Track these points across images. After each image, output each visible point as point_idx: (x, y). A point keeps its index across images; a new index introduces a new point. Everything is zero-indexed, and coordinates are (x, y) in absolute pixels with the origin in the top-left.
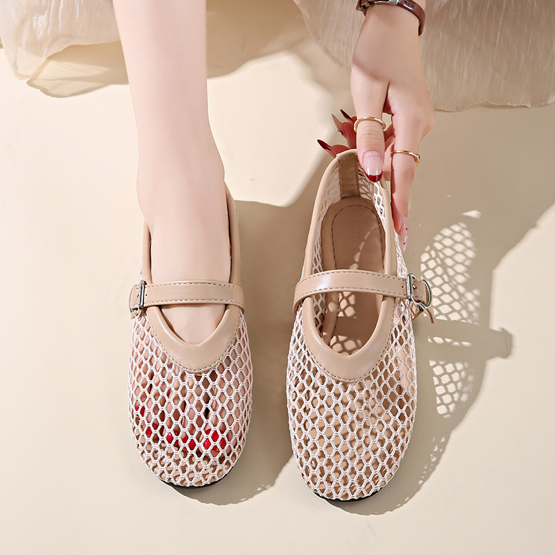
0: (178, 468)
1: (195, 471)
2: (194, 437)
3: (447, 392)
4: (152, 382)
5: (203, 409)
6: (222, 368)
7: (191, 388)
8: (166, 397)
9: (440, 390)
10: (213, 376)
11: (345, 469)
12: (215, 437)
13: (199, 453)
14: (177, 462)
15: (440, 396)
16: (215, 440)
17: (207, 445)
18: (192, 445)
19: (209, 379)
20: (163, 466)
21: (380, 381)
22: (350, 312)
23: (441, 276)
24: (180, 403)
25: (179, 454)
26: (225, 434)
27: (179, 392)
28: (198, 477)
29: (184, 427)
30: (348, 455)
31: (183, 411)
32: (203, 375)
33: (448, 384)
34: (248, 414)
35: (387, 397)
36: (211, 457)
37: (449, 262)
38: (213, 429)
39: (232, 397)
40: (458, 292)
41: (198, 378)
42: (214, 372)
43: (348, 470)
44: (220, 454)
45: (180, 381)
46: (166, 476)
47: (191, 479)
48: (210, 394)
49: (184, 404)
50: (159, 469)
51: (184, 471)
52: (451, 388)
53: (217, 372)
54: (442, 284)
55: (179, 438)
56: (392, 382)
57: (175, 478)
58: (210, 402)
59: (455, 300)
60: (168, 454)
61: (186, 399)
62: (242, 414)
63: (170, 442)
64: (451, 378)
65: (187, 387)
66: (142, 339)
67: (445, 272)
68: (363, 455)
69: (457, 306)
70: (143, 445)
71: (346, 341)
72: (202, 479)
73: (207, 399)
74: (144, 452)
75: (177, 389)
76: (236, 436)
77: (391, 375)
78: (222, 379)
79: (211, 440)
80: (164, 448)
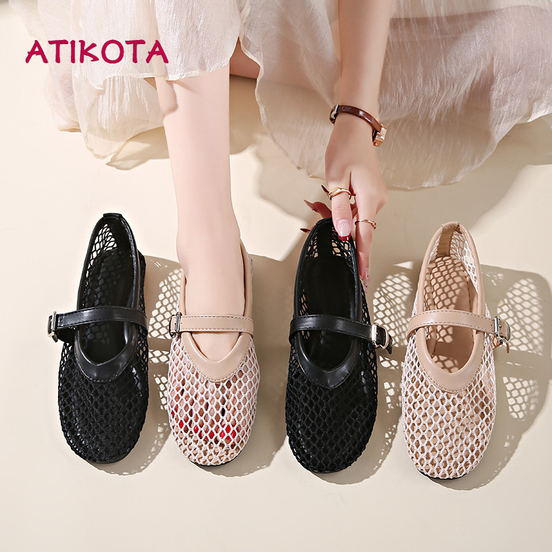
0: (202, 452)
1: (213, 454)
2: (213, 429)
3: (517, 403)
4: (184, 387)
5: (221, 409)
6: (235, 379)
7: (212, 393)
8: (194, 399)
9: (511, 401)
10: (229, 385)
11: (445, 456)
12: (228, 429)
13: (216, 441)
14: (200, 447)
15: (512, 406)
16: (228, 432)
17: (222, 435)
18: (212, 435)
19: (225, 387)
20: (190, 450)
21: (473, 394)
22: (449, 339)
23: (512, 318)
24: (204, 404)
25: (202, 441)
26: (235, 427)
27: (203, 396)
28: (215, 458)
29: (207, 421)
30: (448, 446)
31: (206, 410)
32: (221, 384)
33: (517, 397)
34: (253, 412)
35: (477, 405)
36: (225, 444)
37: (519, 307)
38: (227, 424)
39: (241, 400)
40: (525, 330)
41: (218, 386)
42: (229, 381)
43: (448, 457)
44: (232, 442)
45: (205, 388)
46: (193, 457)
47: (210, 460)
48: (226, 398)
49: (207, 405)
50: (188, 452)
51: (205, 454)
52: (520, 400)
53: (231, 382)
54: (514, 324)
55: (202, 429)
56: (482, 394)
57: (199, 459)
58: (226, 403)
59: (523, 336)
60: (194, 441)
61: (208, 401)
62: (248, 412)
63: (196, 432)
64: (519, 392)
65: (210, 392)
66: (178, 355)
67: (515, 315)
68: (459, 446)
69: (525, 340)
70: (177, 433)
71: (446, 360)
72: (219, 460)
73: (223, 402)
74: (177, 439)
75: (202, 394)
76: (244, 429)
77: (481, 389)
78: (235, 387)
79: (225, 432)
80: (191, 437)
